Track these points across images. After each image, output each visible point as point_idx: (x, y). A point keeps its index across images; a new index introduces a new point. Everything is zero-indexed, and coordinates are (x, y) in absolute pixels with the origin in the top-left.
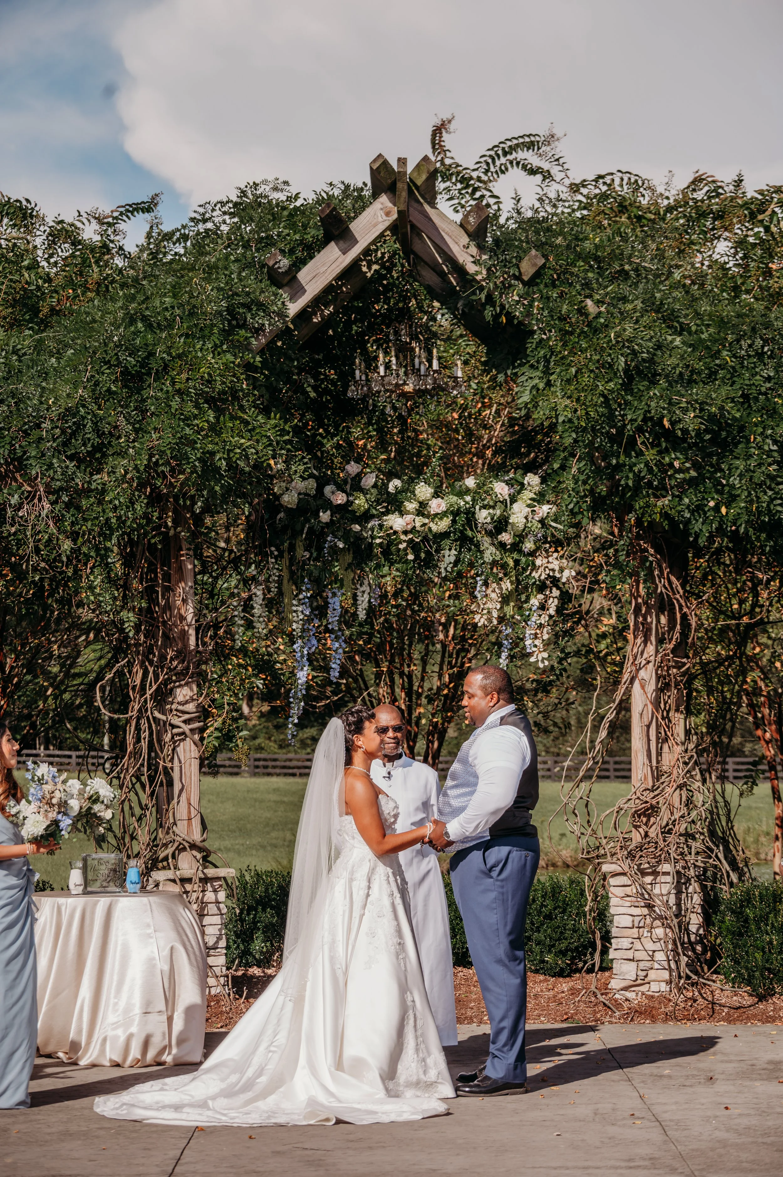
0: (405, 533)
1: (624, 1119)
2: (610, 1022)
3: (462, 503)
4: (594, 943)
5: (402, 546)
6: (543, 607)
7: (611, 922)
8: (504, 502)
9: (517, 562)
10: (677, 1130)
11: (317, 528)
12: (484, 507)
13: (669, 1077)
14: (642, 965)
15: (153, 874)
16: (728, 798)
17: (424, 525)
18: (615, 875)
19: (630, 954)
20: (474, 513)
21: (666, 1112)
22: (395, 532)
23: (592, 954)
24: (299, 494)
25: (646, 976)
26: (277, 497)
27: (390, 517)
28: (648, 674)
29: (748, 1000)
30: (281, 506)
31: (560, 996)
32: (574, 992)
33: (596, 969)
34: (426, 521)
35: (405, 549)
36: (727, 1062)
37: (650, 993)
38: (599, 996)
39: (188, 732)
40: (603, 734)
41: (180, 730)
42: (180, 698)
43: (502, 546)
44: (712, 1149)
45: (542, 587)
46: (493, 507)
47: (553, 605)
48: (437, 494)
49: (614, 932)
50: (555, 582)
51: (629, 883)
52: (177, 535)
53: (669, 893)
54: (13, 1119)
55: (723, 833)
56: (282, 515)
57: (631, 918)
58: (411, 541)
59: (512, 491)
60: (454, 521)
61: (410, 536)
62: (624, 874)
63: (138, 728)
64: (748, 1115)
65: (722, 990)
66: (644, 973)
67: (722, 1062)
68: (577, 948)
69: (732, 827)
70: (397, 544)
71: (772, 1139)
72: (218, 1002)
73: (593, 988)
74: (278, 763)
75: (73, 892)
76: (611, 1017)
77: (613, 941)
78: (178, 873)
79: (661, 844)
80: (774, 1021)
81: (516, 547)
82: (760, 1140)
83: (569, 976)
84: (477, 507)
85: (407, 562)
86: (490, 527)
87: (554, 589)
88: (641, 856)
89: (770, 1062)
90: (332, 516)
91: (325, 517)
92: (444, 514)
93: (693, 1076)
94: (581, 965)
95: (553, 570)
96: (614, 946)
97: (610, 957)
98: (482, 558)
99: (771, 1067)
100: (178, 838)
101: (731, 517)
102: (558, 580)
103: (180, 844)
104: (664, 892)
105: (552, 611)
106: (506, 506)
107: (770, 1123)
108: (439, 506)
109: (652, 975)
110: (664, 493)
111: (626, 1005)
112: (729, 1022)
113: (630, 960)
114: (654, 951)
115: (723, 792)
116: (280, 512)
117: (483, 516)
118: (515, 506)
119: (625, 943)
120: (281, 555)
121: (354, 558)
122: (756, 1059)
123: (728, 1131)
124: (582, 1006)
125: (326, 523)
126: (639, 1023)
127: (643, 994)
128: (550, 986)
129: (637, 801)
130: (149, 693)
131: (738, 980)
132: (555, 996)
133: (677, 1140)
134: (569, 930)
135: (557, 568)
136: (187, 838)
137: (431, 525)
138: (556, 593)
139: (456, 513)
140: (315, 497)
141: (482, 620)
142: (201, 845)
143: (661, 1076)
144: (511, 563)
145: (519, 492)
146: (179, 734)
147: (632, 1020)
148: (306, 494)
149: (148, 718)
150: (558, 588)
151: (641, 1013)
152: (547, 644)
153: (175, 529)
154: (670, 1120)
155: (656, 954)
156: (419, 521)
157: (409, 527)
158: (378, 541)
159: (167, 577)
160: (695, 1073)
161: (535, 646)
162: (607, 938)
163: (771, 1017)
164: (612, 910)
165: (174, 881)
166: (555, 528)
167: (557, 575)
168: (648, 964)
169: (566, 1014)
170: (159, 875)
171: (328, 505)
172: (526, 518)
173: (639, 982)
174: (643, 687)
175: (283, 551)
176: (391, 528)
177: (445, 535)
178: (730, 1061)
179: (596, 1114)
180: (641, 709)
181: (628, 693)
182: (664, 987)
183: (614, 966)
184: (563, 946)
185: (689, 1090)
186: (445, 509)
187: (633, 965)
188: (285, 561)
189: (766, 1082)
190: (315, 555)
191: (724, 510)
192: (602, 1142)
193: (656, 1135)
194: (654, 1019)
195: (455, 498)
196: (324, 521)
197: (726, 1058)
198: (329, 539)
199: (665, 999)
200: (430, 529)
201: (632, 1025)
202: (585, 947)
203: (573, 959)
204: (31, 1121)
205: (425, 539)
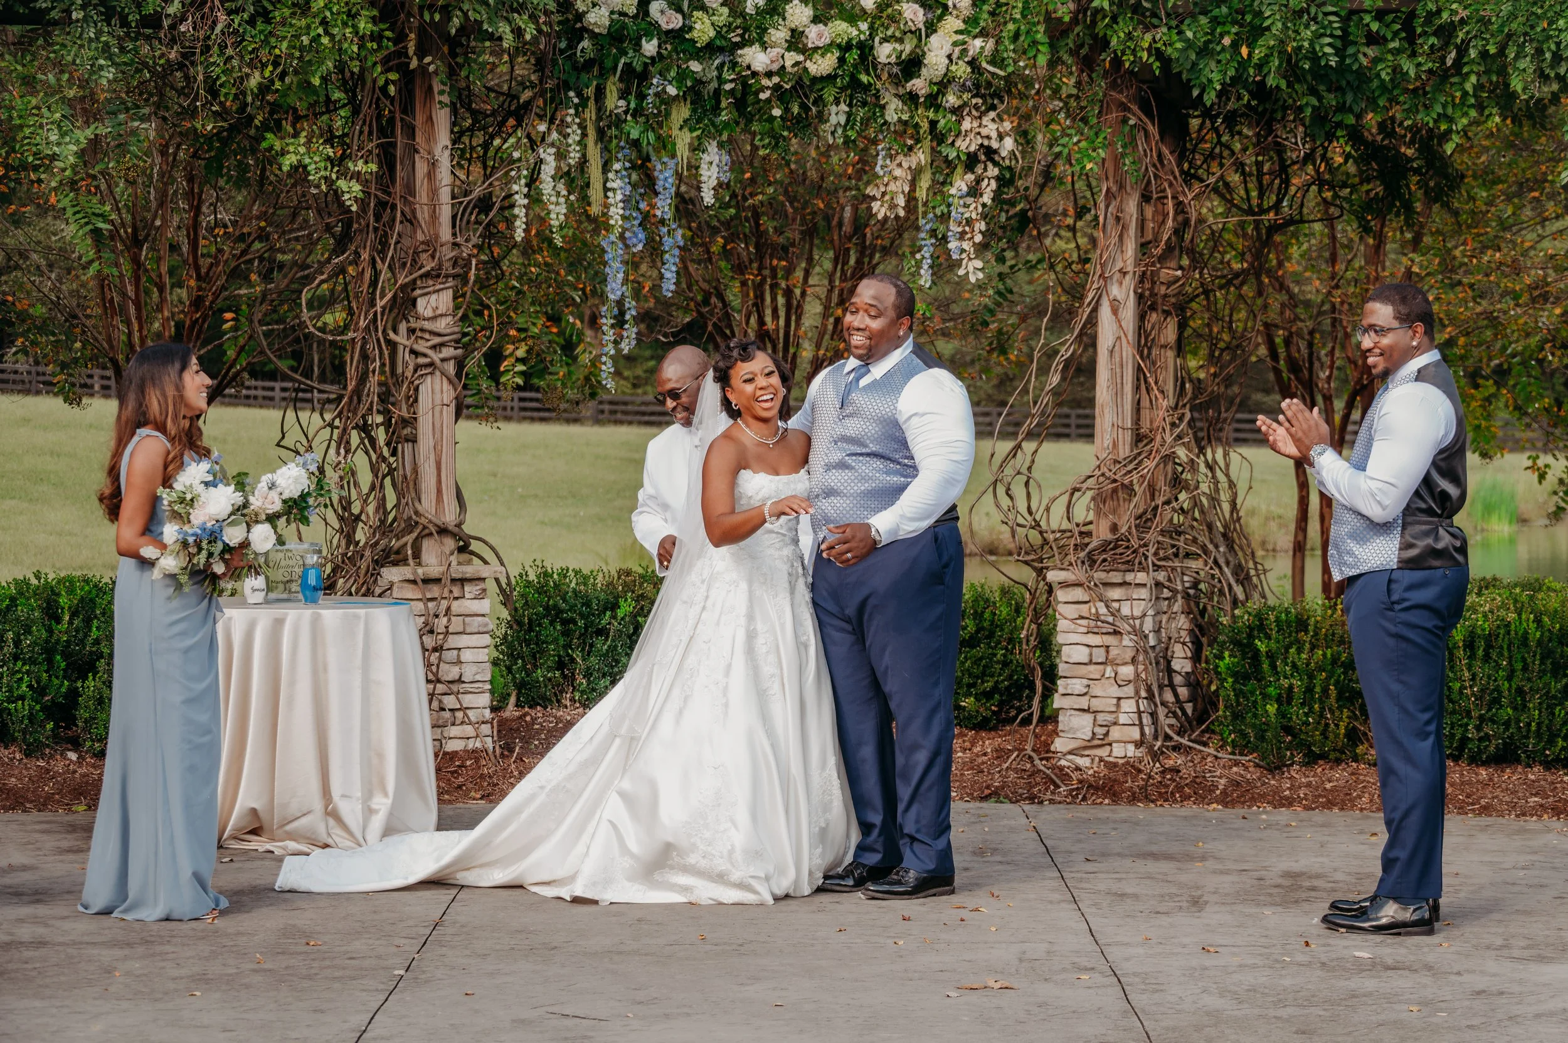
0: (769, 74)
1: (1064, 970)
2: (1052, 801)
3: (855, 33)
4: (1033, 683)
5: (763, 96)
6: (974, 191)
7: (1059, 652)
8: (916, 33)
9: (933, 124)
10: (1144, 991)
11: (638, 66)
12: (885, 40)
13: (1136, 896)
14: (1101, 718)
15: (385, 571)
16: (1234, 475)
17: (797, 64)
18: (1065, 585)
19: (1084, 703)
20: (872, 48)
21: (1127, 959)
22: (755, 74)
23: (1030, 698)
24: (612, 13)
25: (1107, 734)
26: (580, 16)
27: (747, 51)
28: (1123, 291)
29: (1253, 774)
30: (584, 29)
31: (980, 760)
32: (1001, 754)
33: (1035, 721)
34: (801, 58)
35: (768, 100)
36: (1222, 872)
37: (1111, 759)
38: (1037, 762)
39: (438, 362)
40: (1055, 379)
41: (427, 360)
42: (428, 313)
43: (911, 99)
44: (1198, 1028)
45: (971, 162)
46: (901, 41)
47: (989, 190)
48: (816, 20)
49: (1062, 669)
50: (990, 153)
51: (1087, 598)
52: (423, 68)
53: (1144, 615)
54: (127, 951)
55: (1226, 526)
56: (586, 43)
57: (1086, 650)
58: (777, 88)
59: (930, 16)
60: (842, 60)
61: (776, 79)
62: (1079, 585)
63: (365, 357)
64: (1254, 966)
65: (1216, 757)
66: (1103, 730)
67: (1214, 872)
68: (1007, 688)
69: (1239, 519)
70: (757, 93)
71: (1290, 1011)
72: (477, 760)
73: (1029, 747)
74: (630, 408)
75: (251, 601)
76: (1053, 793)
77: (1059, 682)
78: (420, 571)
79: (1135, 543)
80: (1290, 805)
81: (933, 101)
82: (1272, 1012)
83: (994, 728)
84: (877, 40)
85: (772, 119)
86: (895, 70)
87: (990, 165)
88: (1105, 560)
89: (1287, 875)
90: (660, 46)
91: (650, 47)
92: (826, 49)
93: (1171, 896)
94: (1013, 713)
95: (988, 137)
96: (1061, 690)
97: (1055, 706)
98: (882, 116)
99: (1286, 882)
100: (423, 521)
101: (1255, 60)
102: (996, 152)
103: (425, 528)
104: (1137, 613)
105: (987, 198)
106: (920, 40)
107: (1287, 982)
108: (820, 35)
109: (1115, 733)
110: (1155, 21)
111: (1075, 776)
112: (1226, 805)
113: (1083, 710)
114: (1119, 699)
115: (1227, 465)
116: (581, 39)
117: (884, 52)
118: (934, 39)
119: (1077, 686)
120: (584, 102)
121: (694, 111)
122: (1265, 868)
123: (1222, 996)
124: (1012, 775)
125: (652, 58)
126: (1094, 803)
127: (1101, 760)
128: (967, 744)
129: (1101, 479)
130: (380, 304)
131: (1242, 747)
132: (972, 761)
133: (1143, 1011)
134: (998, 662)
135: (994, 135)
136: (434, 519)
137: (808, 64)
138: (993, 171)
139: (847, 47)
140: (635, 17)
141: (883, 211)
142: (456, 530)
143: (1123, 895)
144: (925, 126)
145: (940, 18)
146: (426, 366)
147: (1084, 799)
148: (622, 14)
149: (378, 340)
150: (996, 164)
151: (1097, 788)
152: (982, 249)
153: (420, 59)
154: (1135, 974)
155: (1122, 702)
156: (791, 58)
157: (775, 67)
158: (728, 87)
159: (410, 131)
160: (1174, 890)
161: (963, 251)
162: (1051, 676)
163: (1287, 798)
164: (1060, 638)
165: (414, 582)
166: (993, 74)
167: (995, 145)
168: (1110, 718)
169: (988, 787)
170: (391, 574)
171: (653, 29)
172: (949, 57)
173: (1096, 742)
174: (1115, 312)
175: (588, 98)
176: (749, 67)
177: (830, 78)
178: (1227, 872)
179: (1021, 960)
180: (1110, 343)
181: (1092, 321)
182: (1131, 750)
183: (1060, 718)
184: (989, 685)
185: (1165, 920)
186: (828, 41)
187: (1089, 718)
188: (590, 113)
189: (1280, 909)
190: (633, 105)
191: (1244, 51)
192: (1028, 1012)
193: (1111, 998)
194: (1115, 798)
195: (844, 25)
196: (648, 54)
197: (1220, 867)
198: (655, 81)
199: (1131, 768)
200: (806, 69)
201: (1084, 806)
202: (1020, 688)
203: (1001, 704)
204: (153, 955)
205: (799, 83)
